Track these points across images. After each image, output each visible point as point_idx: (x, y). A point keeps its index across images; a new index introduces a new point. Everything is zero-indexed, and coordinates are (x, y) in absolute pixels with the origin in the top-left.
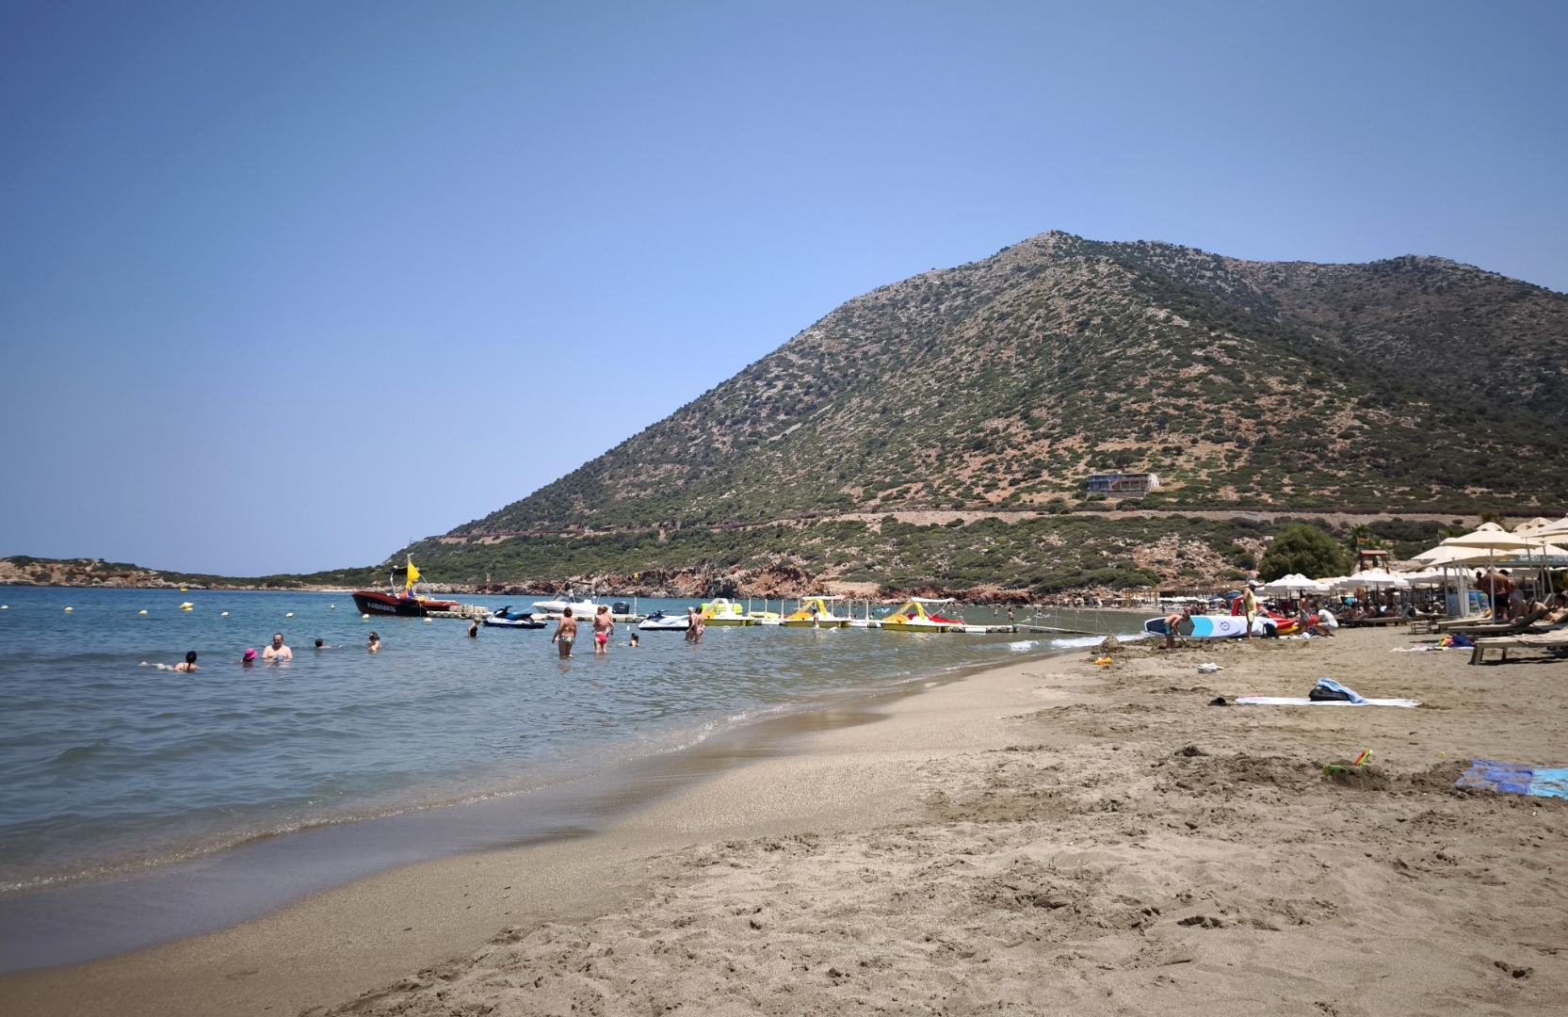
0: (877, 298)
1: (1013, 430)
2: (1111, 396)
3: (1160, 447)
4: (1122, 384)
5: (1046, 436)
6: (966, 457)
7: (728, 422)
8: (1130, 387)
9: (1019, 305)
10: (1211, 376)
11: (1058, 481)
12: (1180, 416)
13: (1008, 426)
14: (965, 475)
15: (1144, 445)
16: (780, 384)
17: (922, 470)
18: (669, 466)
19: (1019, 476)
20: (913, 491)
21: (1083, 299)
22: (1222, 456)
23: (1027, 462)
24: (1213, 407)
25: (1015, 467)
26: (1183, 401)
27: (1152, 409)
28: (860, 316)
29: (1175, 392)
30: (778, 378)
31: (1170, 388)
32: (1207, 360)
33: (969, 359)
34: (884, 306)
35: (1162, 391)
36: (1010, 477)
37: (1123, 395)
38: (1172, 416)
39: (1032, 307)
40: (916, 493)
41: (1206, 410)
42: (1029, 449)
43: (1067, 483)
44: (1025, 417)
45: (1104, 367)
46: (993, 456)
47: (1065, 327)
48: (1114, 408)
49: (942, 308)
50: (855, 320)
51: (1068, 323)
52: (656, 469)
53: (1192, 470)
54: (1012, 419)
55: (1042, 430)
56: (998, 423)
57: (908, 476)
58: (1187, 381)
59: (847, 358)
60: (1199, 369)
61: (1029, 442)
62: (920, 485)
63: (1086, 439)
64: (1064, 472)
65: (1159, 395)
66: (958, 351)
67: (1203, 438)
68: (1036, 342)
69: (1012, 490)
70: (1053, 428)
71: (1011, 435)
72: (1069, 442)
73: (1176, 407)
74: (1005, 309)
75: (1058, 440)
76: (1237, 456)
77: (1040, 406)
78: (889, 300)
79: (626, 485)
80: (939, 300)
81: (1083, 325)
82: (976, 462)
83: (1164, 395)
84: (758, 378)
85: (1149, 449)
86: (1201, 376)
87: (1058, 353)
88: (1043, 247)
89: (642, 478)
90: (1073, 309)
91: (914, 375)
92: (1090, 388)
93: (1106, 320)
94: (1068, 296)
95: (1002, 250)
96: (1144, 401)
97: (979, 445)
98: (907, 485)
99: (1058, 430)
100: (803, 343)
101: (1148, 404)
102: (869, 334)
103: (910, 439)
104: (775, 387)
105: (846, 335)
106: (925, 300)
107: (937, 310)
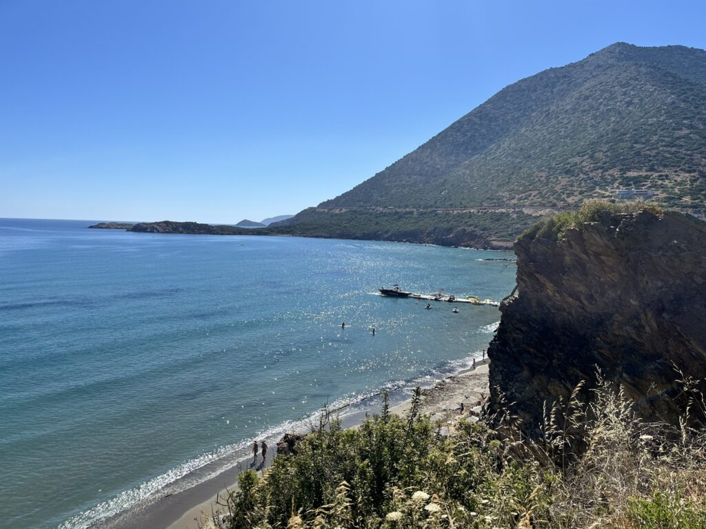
0: (520, 86)
1: (584, 164)
2: (638, 146)
3: (657, 174)
4: (643, 140)
5: (602, 168)
6: (560, 178)
7: (444, 155)
8: (648, 141)
9: (596, 91)
10: (692, 135)
11: (603, 192)
12: (671, 158)
13: (582, 161)
14: (558, 188)
15: (649, 173)
16: (469, 134)
17: (538, 184)
18: (415, 177)
19: (584, 189)
20: (532, 195)
21: (630, 88)
22: (688, 180)
23: (589, 181)
24: (689, 152)
25: (583, 185)
26: (674, 149)
27: (658, 153)
28: (511, 96)
29: (671, 145)
30: (467, 131)
31: (668, 142)
32: (691, 127)
33: (566, 122)
34: (524, 90)
35: (664, 143)
36: (579, 189)
37: (643, 146)
38: (667, 158)
39: (603, 91)
40: (534, 196)
41: (686, 155)
42: (591, 175)
43: (607, 194)
44: (592, 157)
45: (636, 130)
46: (573, 178)
47: (619, 104)
48: (638, 154)
49: (555, 90)
50: (508, 98)
51: (621, 102)
52: (410, 178)
53: (672, 188)
54: (584, 158)
55: (599, 164)
56: (577, 160)
57: (531, 187)
58: (678, 138)
59: (503, 119)
60: (685, 131)
61: (592, 171)
62: (537, 192)
63: (621, 170)
64: (607, 187)
65: (661, 146)
66: (561, 117)
67: (681, 170)
68: (602, 113)
69: (580, 197)
70: (605, 164)
71: (583, 167)
72: (611, 172)
73: (669, 152)
74: (587, 93)
75: (607, 171)
76: (696, 180)
77: (600, 151)
78: (526, 86)
79: (396, 186)
80: (553, 87)
81: (629, 103)
82: (564, 180)
83: (665, 146)
84: (458, 131)
85: (652, 175)
86: (686, 137)
87: (613, 119)
88: (612, 53)
89: (403, 182)
90: (625, 94)
91: (538, 130)
92: (626, 141)
93: (641, 100)
94: (623, 86)
95: (590, 55)
96: (653, 149)
97: (568, 172)
98: (530, 192)
99: (608, 164)
100: (481, 112)
101: (656, 151)
102: (516, 106)
103: (533, 166)
104: (466, 135)
105: (503, 107)
106: (546, 86)
107: (552, 92)
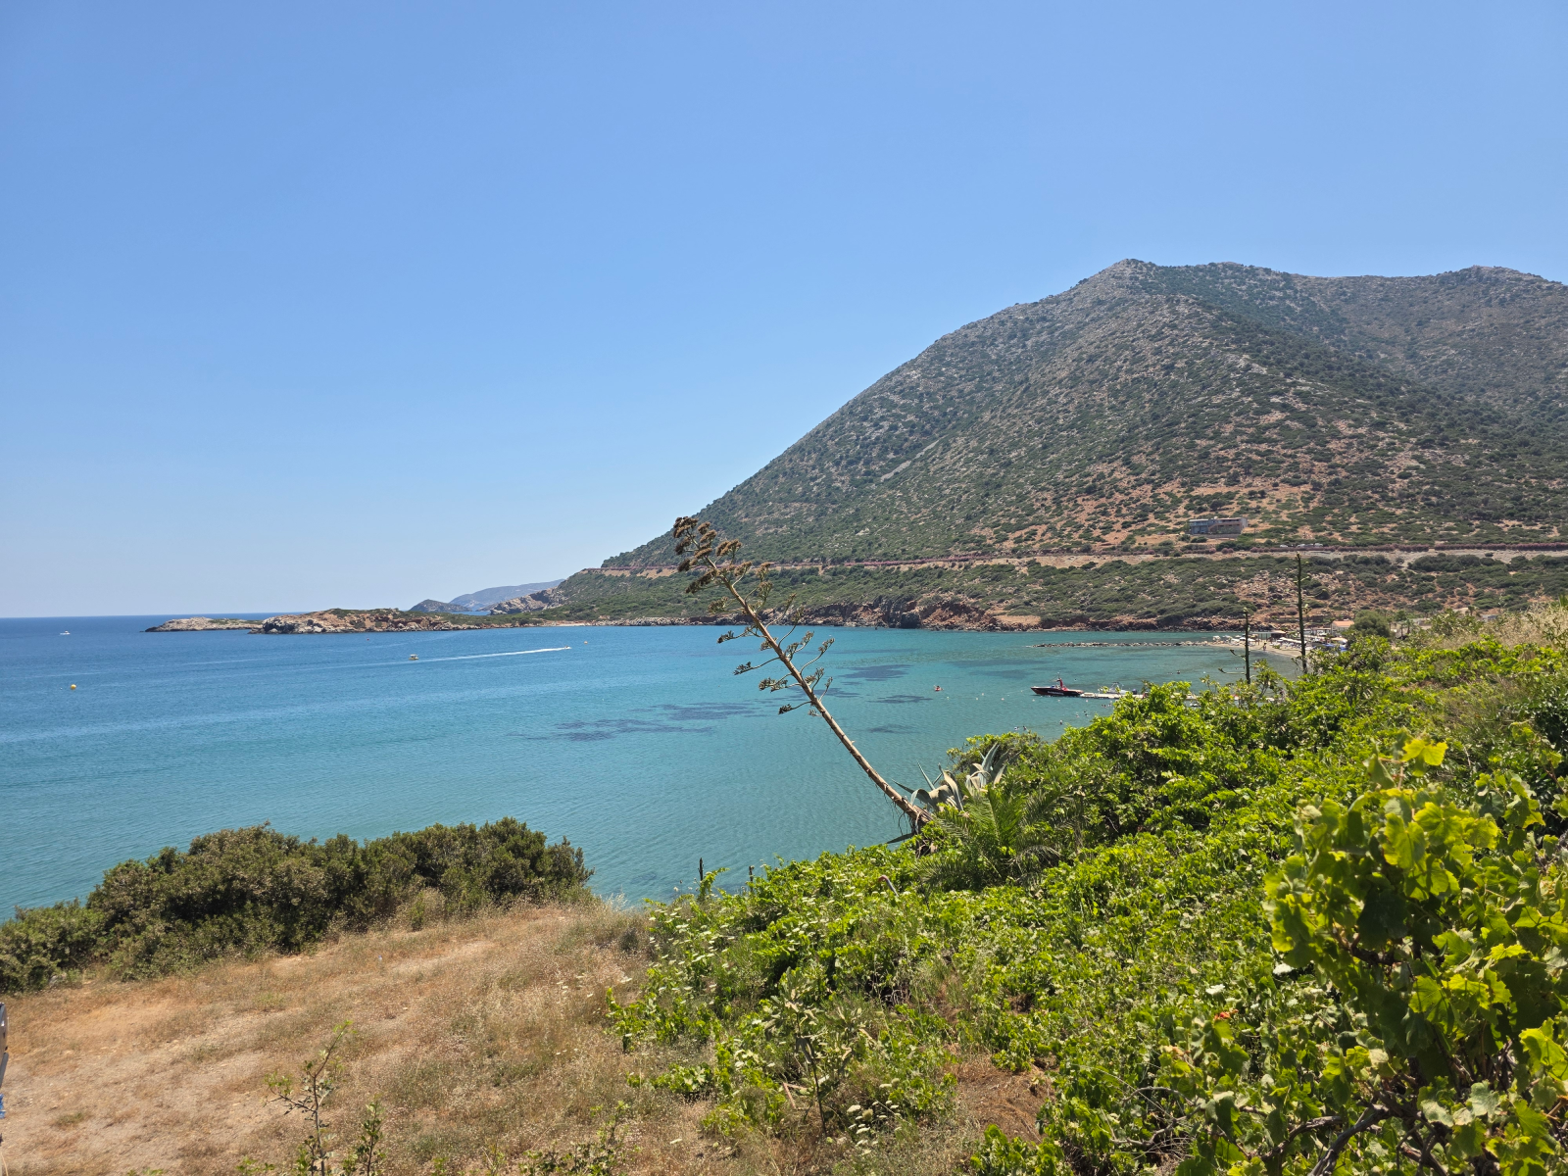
0: (966, 336)
1: (1116, 475)
2: (1202, 443)
3: (1246, 491)
4: (1209, 432)
5: (1149, 482)
6: (1079, 500)
7: (844, 463)
8: (1217, 434)
9: (1107, 346)
10: (1288, 422)
11: (1163, 523)
12: (1262, 462)
13: (1113, 471)
14: (1082, 518)
15: (1232, 489)
16: (886, 424)
17: (1042, 512)
18: (797, 505)
19: (1128, 519)
20: (1040, 532)
21: (1167, 341)
22: (1299, 498)
23: (1133, 506)
24: (1290, 452)
25: (1124, 511)
26: (1264, 447)
27: (1238, 455)
28: (952, 355)
29: (1256, 439)
30: (883, 418)
31: (1252, 435)
32: (1284, 407)
33: (1065, 401)
34: (973, 344)
35: (1245, 437)
36: (1122, 520)
37: (1212, 442)
38: (1255, 462)
39: (1120, 348)
40: (1043, 535)
41: (1285, 455)
42: (1135, 494)
43: (1172, 526)
44: (1127, 462)
45: (1194, 415)
46: (1103, 500)
47: (1151, 369)
48: (1205, 455)
49: (1029, 343)
50: (948, 359)
51: (1154, 365)
52: (786, 507)
53: (1275, 512)
54: (1115, 465)
55: (1143, 476)
56: (1103, 468)
57: (1031, 519)
58: (1267, 428)
59: (944, 397)
60: (1277, 416)
61: (1134, 487)
62: (1044, 527)
63: (1183, 485)
64: (1167, 515)
65: (1242, 442)
66: (1053, 393)
67: (1283, 481)
68: (1125, 385)
69: (1125, 533)
70: (1153, 474)
71: (1116, 480)
72: (1168, 487)
73: (1258, 453)
74: (1092, 350)
75: (1159, 485)
76: (1311, 498)
77: (1139, 452)
78: (978, 337)
79: (761, 523)
80: (1025, 336)
81: (1169, 368)
82: (1089, 506)
83: (1247, 442)
84: (865, 419)
85: (1237, 493)
86: (1279, 424)
87: (1147, 396)
88: (1120, 278)
89: (776, 515)
90: (1158, 351)
91: (1014, 416)
92: (1182, 435)
93: (1190, 364)
94: (1152, 338)
95: (1081, 282)
96: (1230, 447)
97: (1090, 491)
98: (1033, 527)
99: (1158, 475)
100: (901, 384)
101: (1234, 451)
102: (963, 373)
103: (1021, 480)
104: (882, 427)
105: (941, 374)
106: (1012, 337)
107: (1024, 346)
